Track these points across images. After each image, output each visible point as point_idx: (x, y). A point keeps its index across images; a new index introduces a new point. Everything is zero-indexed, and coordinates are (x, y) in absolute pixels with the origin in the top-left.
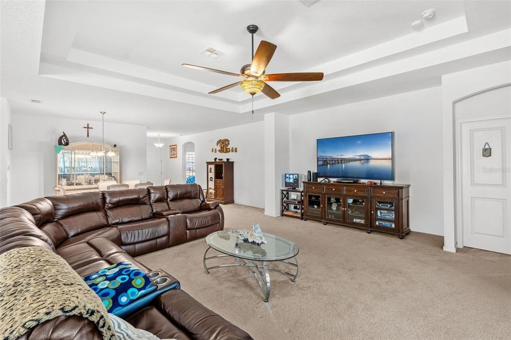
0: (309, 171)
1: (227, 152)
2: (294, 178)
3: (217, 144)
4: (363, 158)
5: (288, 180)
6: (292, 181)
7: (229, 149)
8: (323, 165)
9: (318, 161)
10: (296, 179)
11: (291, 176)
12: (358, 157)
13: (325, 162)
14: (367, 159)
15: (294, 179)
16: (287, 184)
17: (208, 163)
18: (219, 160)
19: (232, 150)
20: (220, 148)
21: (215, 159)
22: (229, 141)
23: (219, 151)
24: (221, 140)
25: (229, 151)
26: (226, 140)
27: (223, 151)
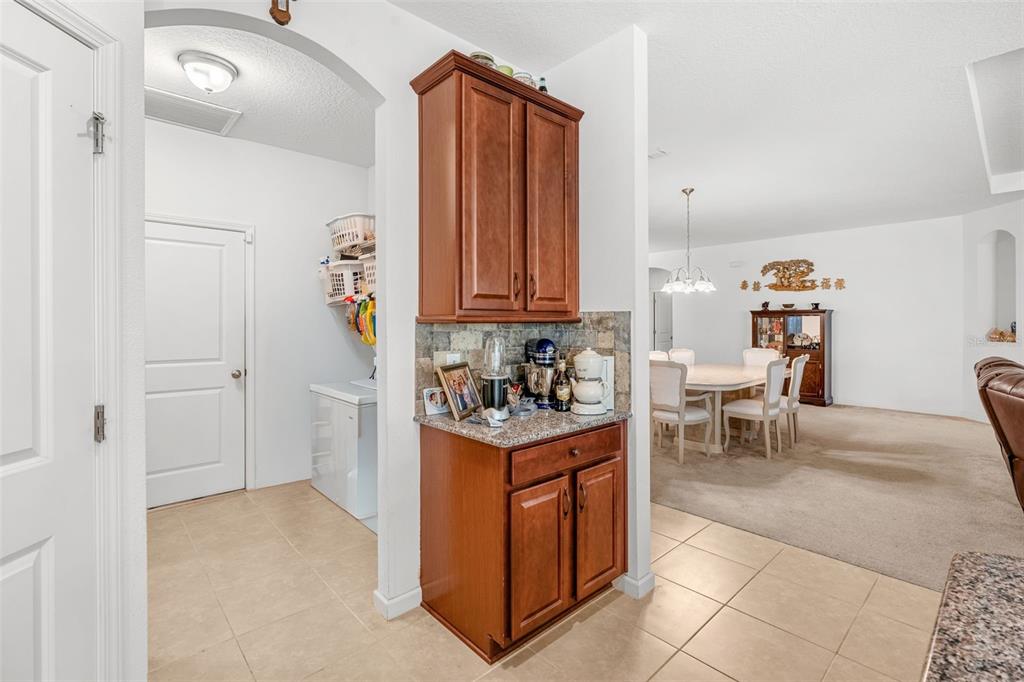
3: (765, 270)
17: (755, 314)
18: (785, 306)
19: (826, 284)
20: (774, 280)
21: (766, 305)
22: (812, 264)
23: (773, 287)
24: (778, 263)
25: (813, 286)
26: (798, 263)
27: (789, 287)
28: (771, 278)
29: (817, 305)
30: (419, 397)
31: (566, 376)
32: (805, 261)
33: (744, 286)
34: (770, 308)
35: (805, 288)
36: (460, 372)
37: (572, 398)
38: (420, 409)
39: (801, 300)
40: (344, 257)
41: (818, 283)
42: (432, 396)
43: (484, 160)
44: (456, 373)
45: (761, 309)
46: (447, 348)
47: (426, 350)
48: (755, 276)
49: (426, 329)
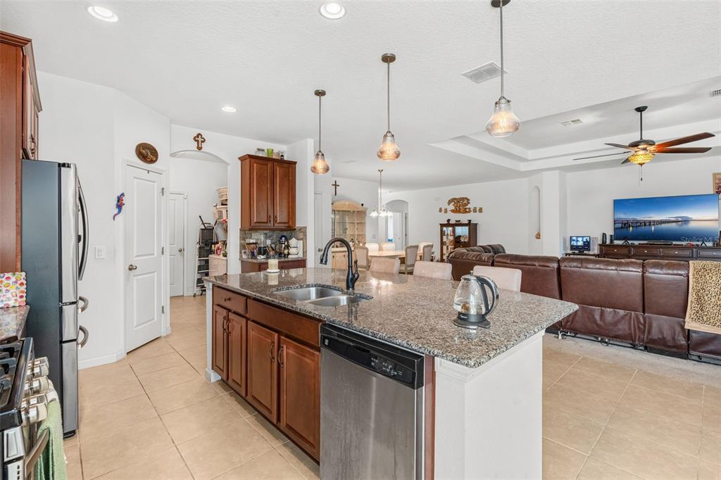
0: (604, 234)
1: (465, 212)
2: (585, 240)
3: (449, 202)
4: (680, 219)
5: (574, 243)
6: (580, 243)
7: (470, 209)
8: (622, 227)
9: (615, 224)
10: (587, 241)
11: (580, 239)
12: (673, 219)
13: (625, 225)
14: (686, 221)
15: (584, 242)
16: (572, 247)
17: (442, 225)
18: (457, 221)
19: (475, 211)
20: (453, 208)
21: (449, 220)
22: (469, 200)
23: (453, 211)
24: (455, 199)
25: (470, 212)
26: (463, 199)
27: (459, 212)
28: (452, 207)
29: (470, 221)
30: (241, 253)
31: (288, 247)
32: (466, 198)
33: (441, 210)
34: (450, 222)
35: (466, 212)
36: (254, 245)
37: (289, 254)
38: (241, 256)
39: (464, 218)
40: (223, 204)
41: (472, 210)
42: (245, 253)
43: (258, 182)
44: (252, 246)
45: (446, 222)
46: (250, 238)
47: (243, 238)
48: (445, 206)
49: (243, 232)
